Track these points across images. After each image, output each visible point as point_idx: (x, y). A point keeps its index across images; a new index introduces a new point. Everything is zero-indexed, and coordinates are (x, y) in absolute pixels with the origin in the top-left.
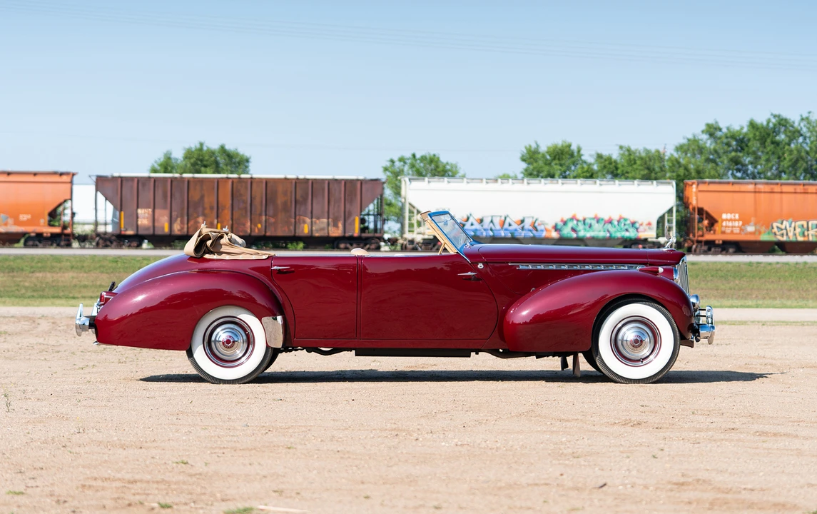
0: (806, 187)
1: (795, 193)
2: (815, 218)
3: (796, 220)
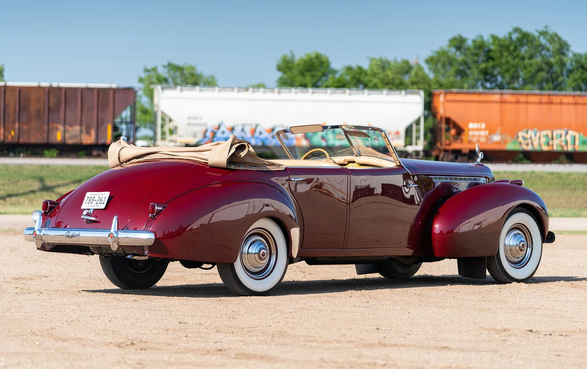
0: (551, 97)
1: (540, 103)
2: (560, 127)
3: (541, 130)
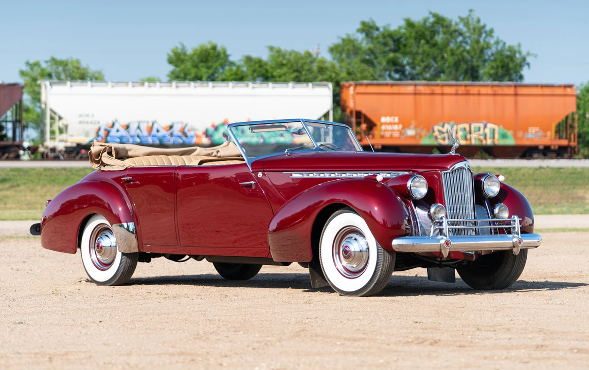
0: (468, 88)
1: (457, 94)
2: (478, 120)
3: (457, 123)
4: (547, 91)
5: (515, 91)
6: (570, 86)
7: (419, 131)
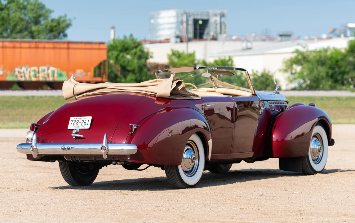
0: (37, 44)
1: (30, 48)
2: (44, 65)
3: (30, 66)
4: (88, 46)
5: (68, 46)
6: (103, 43)
7: (5, 71)
